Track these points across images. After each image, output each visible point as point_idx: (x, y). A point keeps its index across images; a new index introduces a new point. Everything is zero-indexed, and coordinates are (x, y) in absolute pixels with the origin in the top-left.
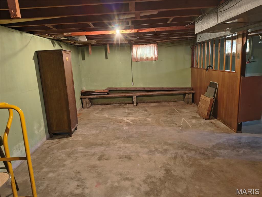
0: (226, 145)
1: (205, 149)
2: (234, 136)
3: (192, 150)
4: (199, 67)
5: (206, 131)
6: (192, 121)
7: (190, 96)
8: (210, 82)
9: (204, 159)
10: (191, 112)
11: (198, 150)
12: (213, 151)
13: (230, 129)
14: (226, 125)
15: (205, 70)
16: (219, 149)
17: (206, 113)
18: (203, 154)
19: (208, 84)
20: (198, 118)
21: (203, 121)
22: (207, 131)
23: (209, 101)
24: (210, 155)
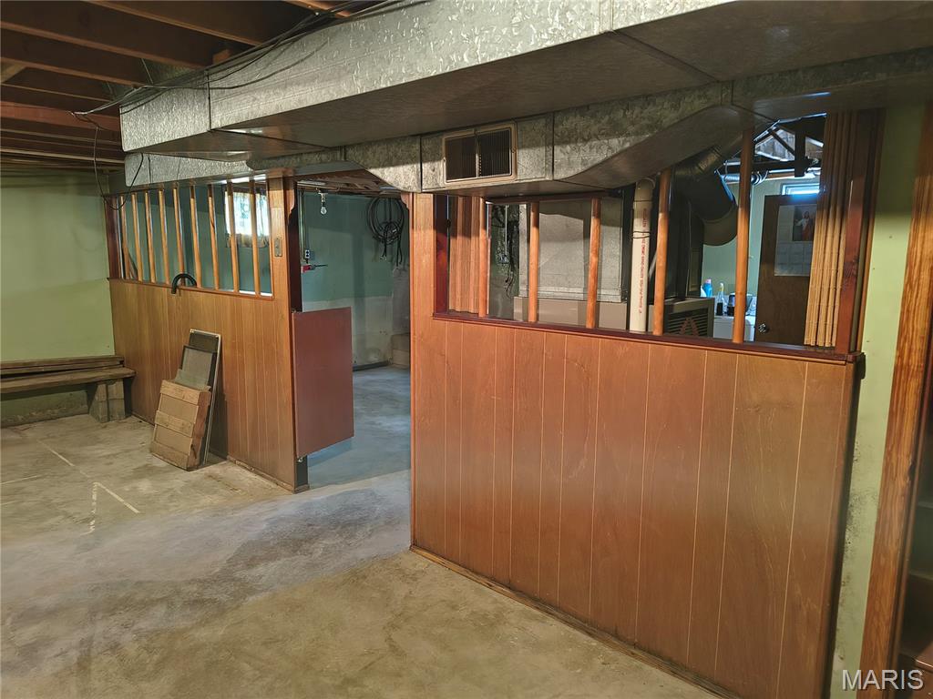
0: (271, 544)
1: (200, 581)
2: (290, 505)
3: (153, 603)
4: (140, 279)
5: (196, 511)
6: (135, 488)
7: (117, 389)
8: (192, 331)
9: (204, 622)
10: (127, 451)
11: (178, 593)
12: (233, 580)
13: (273, 486)
14: (261, 475)
15: (165, 291)
16: (251, 564)
17: (186, 444)
18: (197, 603)
19: (185, 341)
20: (158, 471)
21: (180, 479)
22: (200, 510)
23: (196, 401)
24: (223, 598)
